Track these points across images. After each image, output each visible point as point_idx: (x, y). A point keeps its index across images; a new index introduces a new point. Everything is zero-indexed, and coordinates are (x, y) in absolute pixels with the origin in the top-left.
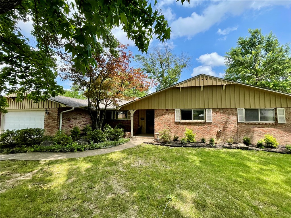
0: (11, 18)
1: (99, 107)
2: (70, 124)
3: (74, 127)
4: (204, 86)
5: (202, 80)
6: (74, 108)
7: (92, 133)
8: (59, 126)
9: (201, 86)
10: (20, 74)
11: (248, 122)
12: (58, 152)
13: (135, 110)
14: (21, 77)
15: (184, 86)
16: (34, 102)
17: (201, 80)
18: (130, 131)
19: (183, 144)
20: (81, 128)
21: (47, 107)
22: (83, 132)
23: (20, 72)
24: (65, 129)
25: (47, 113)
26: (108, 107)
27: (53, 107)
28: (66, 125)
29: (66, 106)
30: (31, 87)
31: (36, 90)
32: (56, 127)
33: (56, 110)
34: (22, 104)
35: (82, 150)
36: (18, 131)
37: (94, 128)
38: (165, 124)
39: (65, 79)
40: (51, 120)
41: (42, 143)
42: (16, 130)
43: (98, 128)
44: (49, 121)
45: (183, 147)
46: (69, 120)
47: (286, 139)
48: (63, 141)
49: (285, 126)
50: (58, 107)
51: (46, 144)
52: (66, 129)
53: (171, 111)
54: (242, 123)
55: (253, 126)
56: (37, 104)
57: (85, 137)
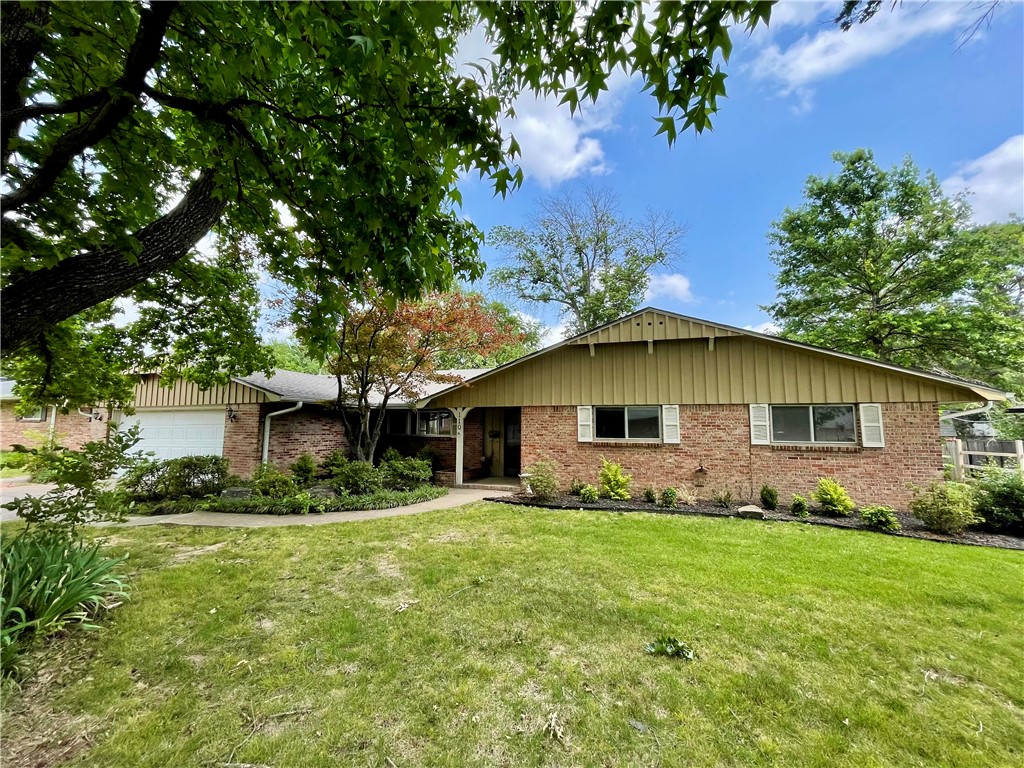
0: (160, 189)
1: (366, 401)
2: (290, 446)
3: (299, 456)
4: (655, 343)
5: (650, 324)
6: (300, 404)
7: (346, 469)
8: (262, 451)
9: (647, 342)
10: (177, 323)
11: (779, 445)
12: (263, 513)
13: (467, 410)
14: (179, 330)
15: (601, 341)
16: (200, 389)
17: (645, 323)
18: (453, 469)
19: (585, 502)
20: (320, 460)
21: (232, 401)
22: (324, 472)
23: (178, 319)
24: (276, 461)
25: (233, 417)
26: (393, 401)
27: (247, 401)
28: (278, 449)
29: (282, 398)
30: (197, 351)
31: (207, 358)
32: (254, 455)
33: (255, 409)
34: (172, 392)
35: (320, 512)
36: (167, 464)
37: (352, 457)
38: (551, 449)
39: (278, 326)
40: (240, 437)
41: (225, 492)
42: (161, 461)
43: (363, 458)
44: (235, 438)
45: (585, 509)
46: (288, 435)
47: (887, 492)
48: (274, 487)
49: (883, 457)
50: (261, 401)
51: (233, 494)
52: (278, 461)
53: (565, 413)
54: (762, 447)
55: (792, 454)
56: (207, 392)
57: (328, 482)
